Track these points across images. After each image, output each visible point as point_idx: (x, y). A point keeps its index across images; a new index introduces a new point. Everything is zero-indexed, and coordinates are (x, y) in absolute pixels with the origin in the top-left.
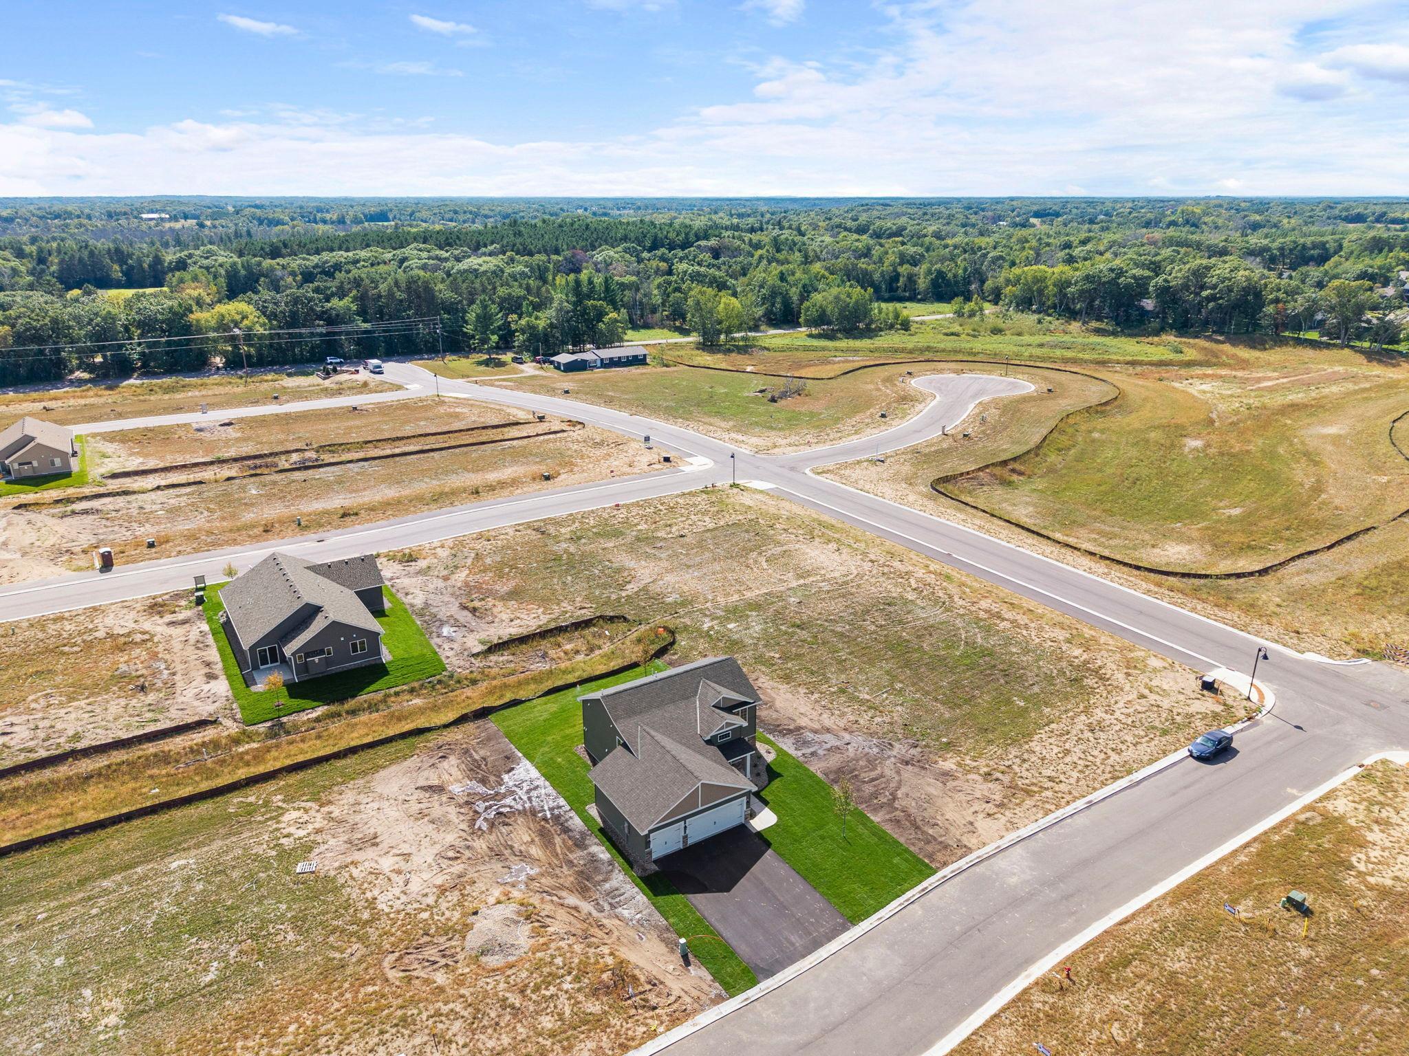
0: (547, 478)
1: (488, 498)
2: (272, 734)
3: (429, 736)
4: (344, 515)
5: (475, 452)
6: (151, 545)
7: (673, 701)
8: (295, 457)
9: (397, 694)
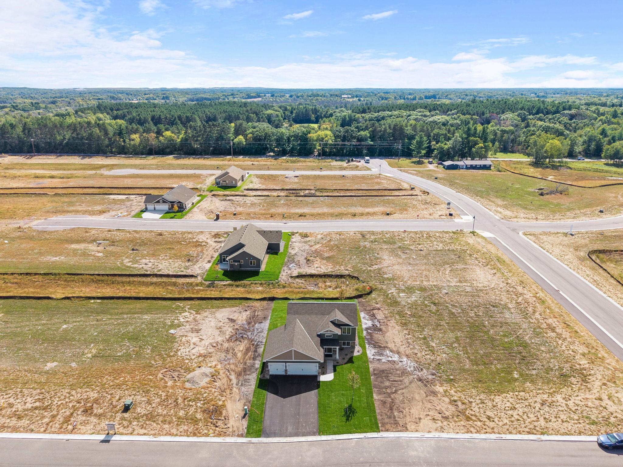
0: (388, 214)
1: (357, 218)
2: (209, 286)
3: (249, 301)
4: (301, 216)
5: (371, 199)
6: (235, 214)
7: (316, 314)
8: (307, 192)
9: (256, 284)
